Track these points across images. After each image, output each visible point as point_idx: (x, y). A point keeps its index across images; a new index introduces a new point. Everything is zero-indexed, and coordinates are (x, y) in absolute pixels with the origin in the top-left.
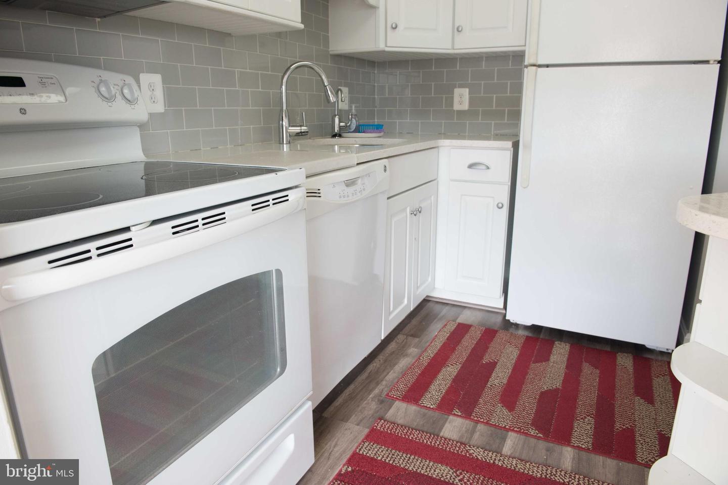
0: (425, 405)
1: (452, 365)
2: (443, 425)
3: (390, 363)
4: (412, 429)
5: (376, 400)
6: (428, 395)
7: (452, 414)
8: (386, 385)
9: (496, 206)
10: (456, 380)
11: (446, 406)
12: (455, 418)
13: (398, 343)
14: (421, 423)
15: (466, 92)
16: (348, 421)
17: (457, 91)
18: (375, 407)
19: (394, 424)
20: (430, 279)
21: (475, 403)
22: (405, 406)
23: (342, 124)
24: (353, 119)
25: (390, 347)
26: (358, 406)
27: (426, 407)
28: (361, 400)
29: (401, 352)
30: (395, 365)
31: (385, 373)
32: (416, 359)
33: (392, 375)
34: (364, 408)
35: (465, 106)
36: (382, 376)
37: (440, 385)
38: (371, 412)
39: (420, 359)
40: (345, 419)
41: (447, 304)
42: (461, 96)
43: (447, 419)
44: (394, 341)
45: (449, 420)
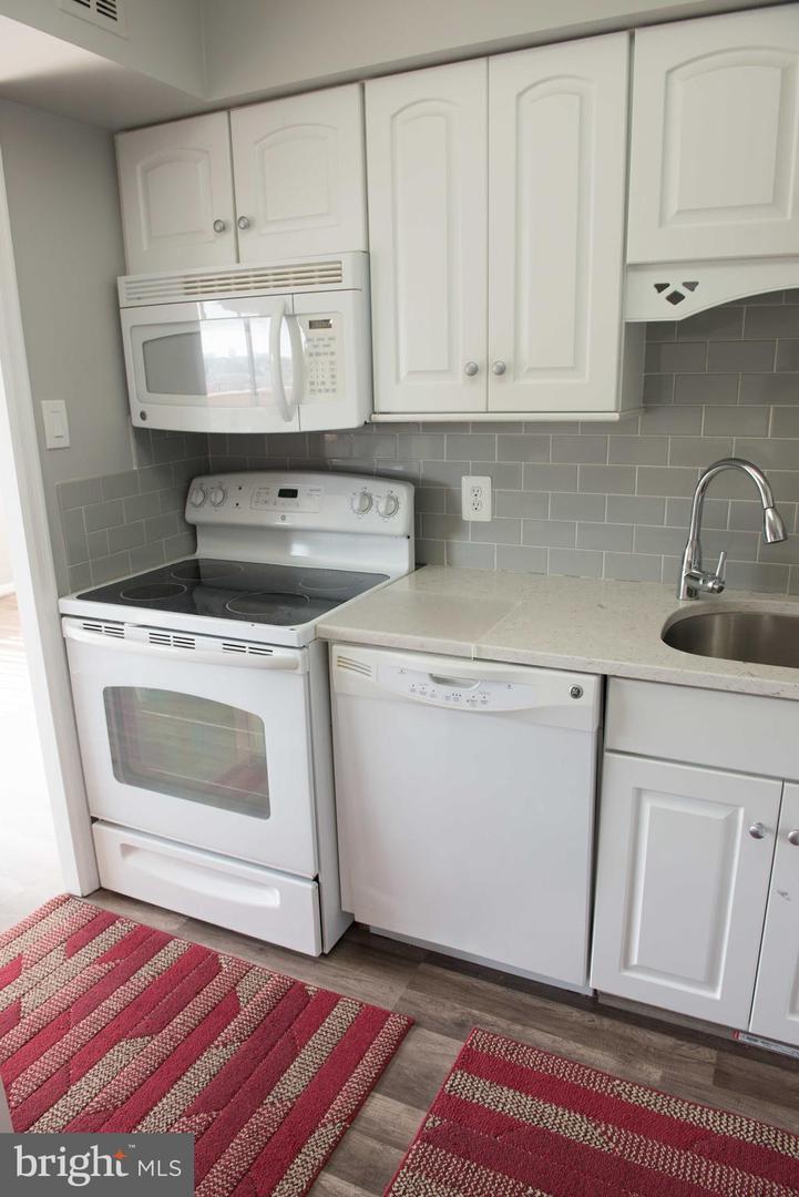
5: (464, 1018)
7: (430, 1114)
8: (510, 1030)
11: (452, 1109)
12: (422, 1119)
14: (407, 1072)
18: (446, 1017)
28: (464, 1001)
31: (547, 1028)
33: (543, 1037)
34: (443, 1005)
38: (432, 1013)
40: (412, 986)
43: (418, 1107)
45: (416, 1109)
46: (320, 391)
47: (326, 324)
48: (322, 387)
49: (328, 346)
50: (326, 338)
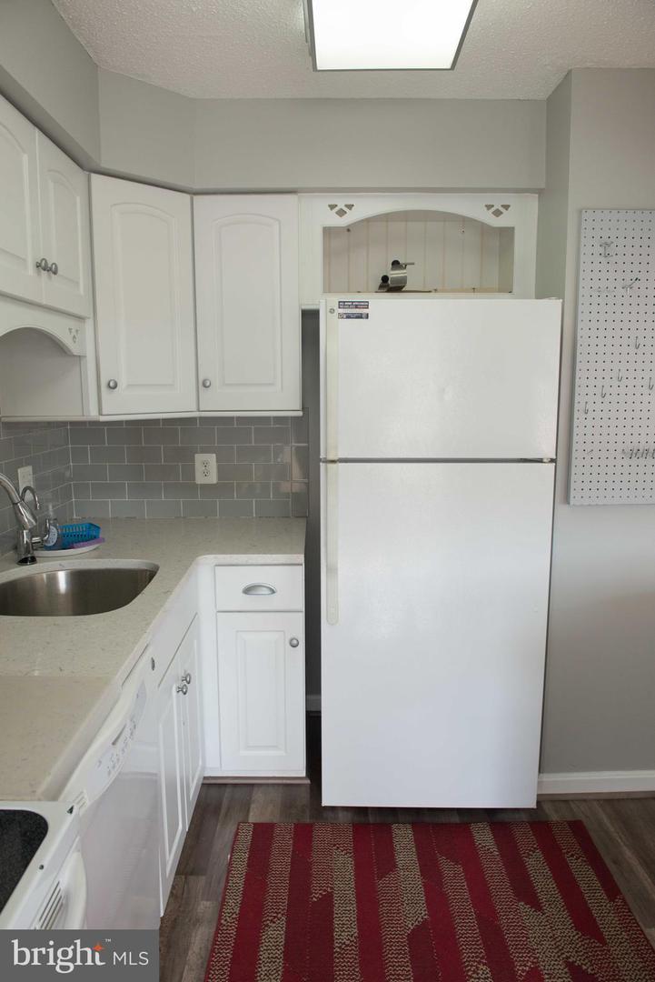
1: (272, 922)
9: (288, 645)
10: (289, 955)
15: (212, 459)
17: (199, 458)
20: (200, 763)
23: (35, 539)
24: (52, 527)
32: (215, 925)
35: (213, 478)
39: (222, 925)
41: (225, 785)
42: (205, 464)
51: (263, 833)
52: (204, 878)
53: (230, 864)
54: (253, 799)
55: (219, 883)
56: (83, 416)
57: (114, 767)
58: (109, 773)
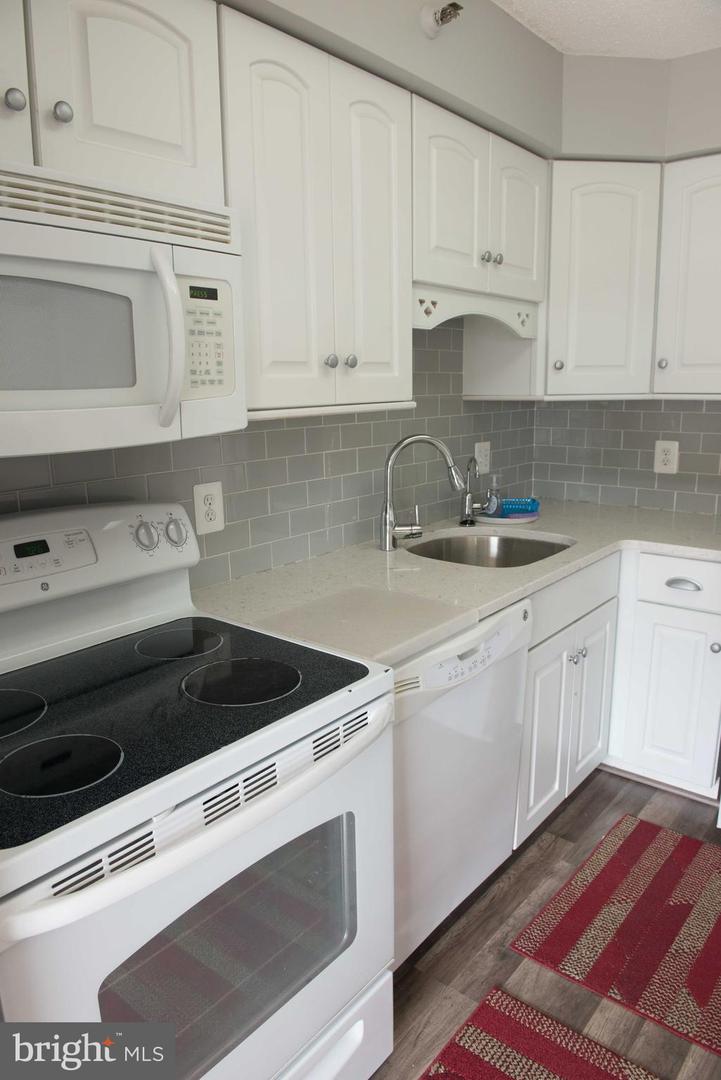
0: (568, 973)
1: (619, 901)
2: (590, 1015)
3: (524, 885)
4: (542, 1015)
5: (495, 952)
6: (574, 955)
7: (606, 996)
8: (514, 926)
10: (621, 932)
11: (600, 979)
12: (611, 1004)
13: (541, 848)
14: (557, 1005)
15: (674, 447)
16: (450, 982)
17: (660, 445)
18: (492, 964)
19: (517, 1000)
20: (600, 743)
21: (646, 981)
22: (538, 970)
23: (476, 505)
24: (493, 497)
25: (529, 855)
26: (468, 959)
27: (568, 976)
28: (474, 948)
29: (542, 868)
30: (531, 890)
31: (515, 904)
32: (565, 882)
33: (524, 909)
34: (476, 963)
35: (673, 468)
36: (509, 909)
37: (595, 938)
38: (485, 973)
39: (571, 884)
40: (446, 980)
41: (628, 780)
42: (666, 452)
43: (598, 1004)
44: (536, 844)
45: (601, 1005)
46: (203, 383)
47: (212, 294)
48: (207, 378)
49: (213, 323)
50: (211, 311)
51: (646, 833)
52: (572, 845)
53: (601, 843)
54: (652, 800)
55: (584, 853)
56: (530, 395)
57: (456, 676)
58: (450, 679)
